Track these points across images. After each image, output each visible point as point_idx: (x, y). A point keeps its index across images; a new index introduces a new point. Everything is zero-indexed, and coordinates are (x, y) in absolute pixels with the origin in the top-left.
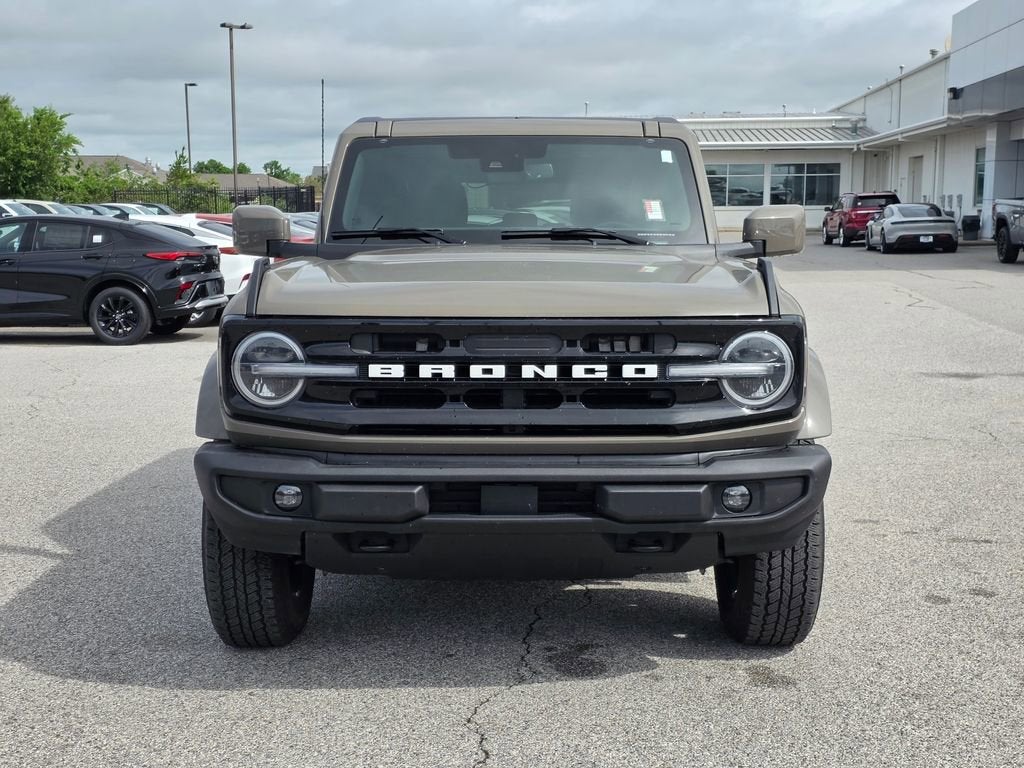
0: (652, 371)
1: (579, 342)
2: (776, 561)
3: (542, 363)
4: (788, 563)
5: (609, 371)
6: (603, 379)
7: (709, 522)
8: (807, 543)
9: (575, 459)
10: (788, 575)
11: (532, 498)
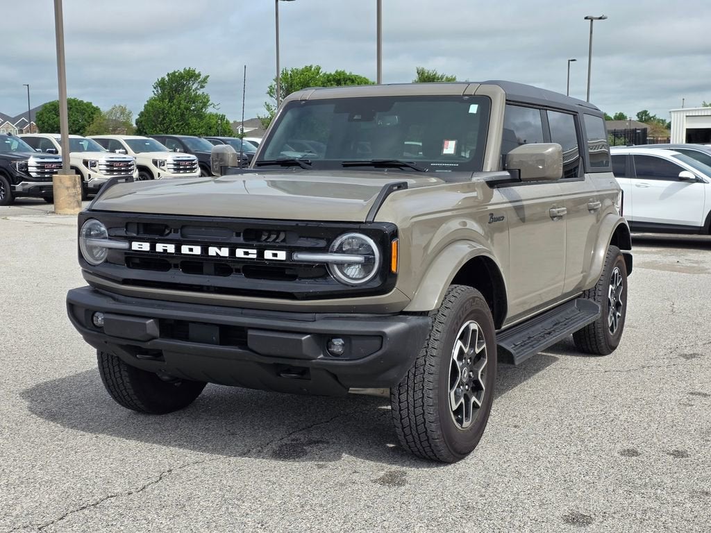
0: (282, 255)
1: (242, 234)
2: (403, 397)
3: (220, 246)
4: (411, 399)
5: (258, 254)
6: (254, 259)
7: (314, 361)
8: (423, 387)
9: (240, 311)
10: (411, 409)
11: (216, 335)
